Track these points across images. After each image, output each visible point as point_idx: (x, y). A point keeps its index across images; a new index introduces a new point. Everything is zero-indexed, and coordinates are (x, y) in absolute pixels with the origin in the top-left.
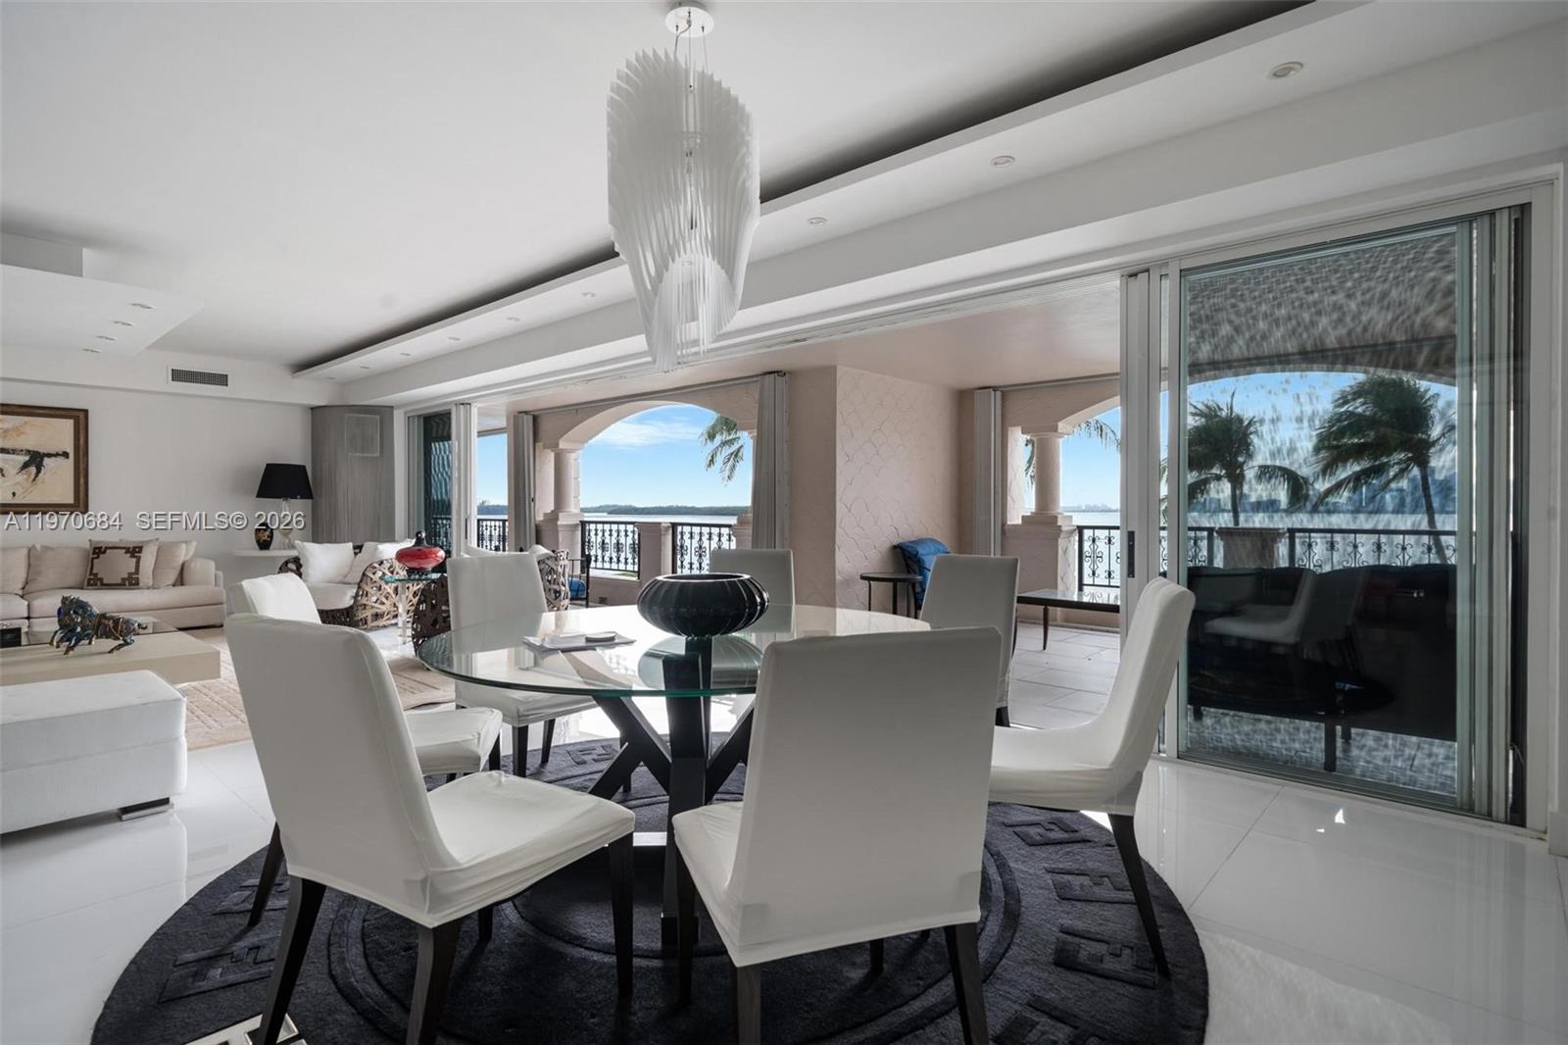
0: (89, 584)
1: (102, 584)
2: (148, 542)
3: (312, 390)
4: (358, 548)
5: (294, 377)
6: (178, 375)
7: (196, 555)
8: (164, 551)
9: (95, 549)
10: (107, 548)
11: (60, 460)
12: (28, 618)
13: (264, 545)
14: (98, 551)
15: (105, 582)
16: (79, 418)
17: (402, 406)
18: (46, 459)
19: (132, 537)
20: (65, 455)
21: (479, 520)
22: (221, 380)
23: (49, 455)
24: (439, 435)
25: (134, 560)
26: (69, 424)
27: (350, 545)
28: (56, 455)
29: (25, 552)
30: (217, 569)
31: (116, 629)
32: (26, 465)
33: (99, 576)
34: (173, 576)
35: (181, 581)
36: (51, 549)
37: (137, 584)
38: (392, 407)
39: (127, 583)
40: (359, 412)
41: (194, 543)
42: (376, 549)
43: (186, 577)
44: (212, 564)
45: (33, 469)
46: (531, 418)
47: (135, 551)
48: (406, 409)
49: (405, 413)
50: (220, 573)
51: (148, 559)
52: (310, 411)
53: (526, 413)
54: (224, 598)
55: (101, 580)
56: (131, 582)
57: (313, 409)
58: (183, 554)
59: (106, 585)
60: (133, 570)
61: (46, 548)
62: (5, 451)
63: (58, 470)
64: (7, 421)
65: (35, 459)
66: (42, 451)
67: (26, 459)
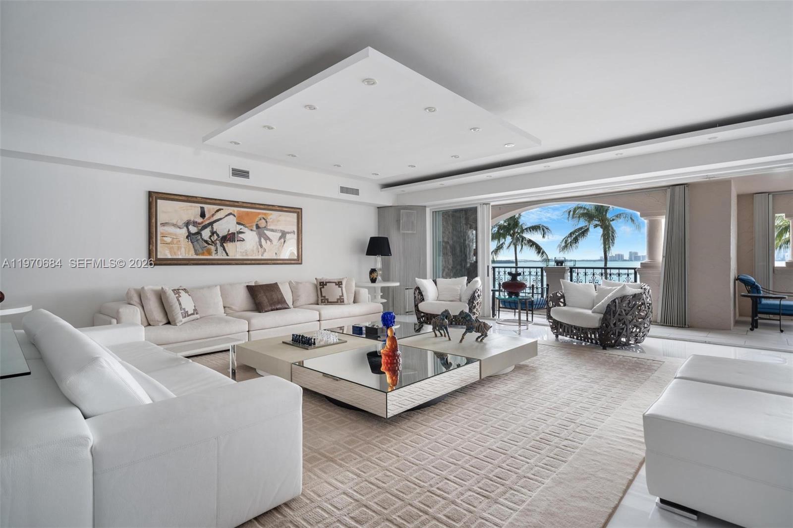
0: (322, 302)
1: (328, 302)
5: (381, 191)
6: (343, 190)
9: (320, 283)
10: (326, 283)
11: (292, 235)
12: (319, 321)
13: (373, 281)
14: (323, 284)
15: (329, 301)
16: (298, 212)
17: (429, 207)
18: (287, 235)
20: (294, 232)
22: (357, 192)
23: (288, 233)
25: (340, 289)
26: (294, 216)
28: (290, 233)
29: (289, 284)
30: (369, 294)
32: (280, 238)
33: (326, 298)
36: (301, 283)
37: (343, 302)
38: (425, 207)
39: (339, 301)
40: (407, 209)
45: (282, 240)
47: (339, 284)
48: (431, 208)
49: (430, 209)
50: (370, 296)
51: (345, 288)
52: (377, 209)
55: (327, 299)
56: (341, 301)
57: (379, 208)
58: (354, 286)
59: (331, 302)
60: (341, 294)
61: (296, 282)
62: (272, 230)
63: (292, 240)
64: (271, 214)
65: (284, 235)
66: (286, 230)
67: (280, 234)
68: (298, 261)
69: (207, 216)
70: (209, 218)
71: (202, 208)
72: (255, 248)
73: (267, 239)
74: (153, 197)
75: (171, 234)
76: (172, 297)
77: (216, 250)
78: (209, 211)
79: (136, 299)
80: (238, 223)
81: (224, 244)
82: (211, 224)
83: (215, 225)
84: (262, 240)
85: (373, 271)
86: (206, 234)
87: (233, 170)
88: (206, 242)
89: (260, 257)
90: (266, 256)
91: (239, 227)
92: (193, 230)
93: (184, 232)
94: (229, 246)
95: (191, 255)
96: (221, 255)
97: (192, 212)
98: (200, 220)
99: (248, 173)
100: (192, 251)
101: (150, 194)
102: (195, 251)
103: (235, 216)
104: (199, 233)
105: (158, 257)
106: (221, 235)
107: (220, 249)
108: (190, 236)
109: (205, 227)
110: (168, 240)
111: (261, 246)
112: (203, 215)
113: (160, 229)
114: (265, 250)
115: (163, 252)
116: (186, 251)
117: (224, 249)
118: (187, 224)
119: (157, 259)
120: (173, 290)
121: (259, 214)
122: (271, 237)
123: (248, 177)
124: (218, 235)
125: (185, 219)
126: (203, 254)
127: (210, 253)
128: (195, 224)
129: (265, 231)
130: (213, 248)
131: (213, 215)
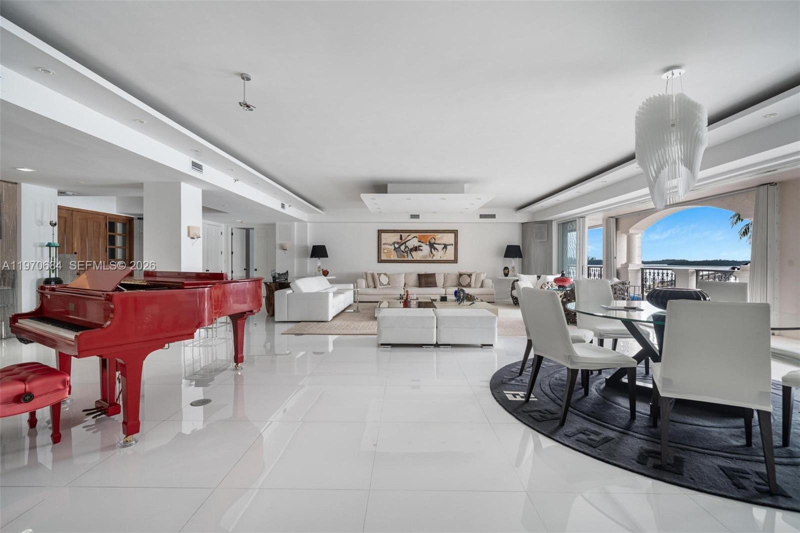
0: (458, 285)
1: (462, 286)
2: (473, 273)
3: (523, 217)
4: (539, 277)
5: (516, 213)
6: (482, 216)
7: (486, 278)
8: (478, 275)
9: (460, 274)
10: (463, 274)
13: (506, 275)
16: (455, 232)
17: (555, 220)
19: (469, 271)
20: (452, 245)
21: (588, 267)
22: (493, 216)
23: (449, 245)
24: (571, 229)
25: (470, 278)
26: (453, 235)
27: (536, 276)
28: (450, 245)
29: (443, 275)
31: (470, 298)
32: (443, 248)
33: (461, 283)
34: (480, 285)
35: (482, 286)
36: (450, 274)
37: (472, 286)
38: (552, 221)
40: (539, 224)
41: (485, 274)
42: (546, 277)
43: (484, 285)
44: (491, 281)
45: (445, 249)
46: (614, 220)
47: (470, 275)
48: (557, 221)
51: (473, 277)
52: (521, 225)
53: (612, 217)
54: (495, 293)
56: (469, 286)
57: (522, 224)
58: (483, 277)
60: (469, 282)
61: (448, 274)
62: (439, 244)
63: (451, 249)
64: (438, 235)
65: (445, 246)
66: (447, 244)
67: (443, 246)
68: (455, 261)
69: (403, 238)
70: (404, 240)
71: (401, 235)
72: (428, 254)
73: (435, 249)
74: (380, 232)
75: (387, 248)
76: (377, 276)
77: (408, 255)
78: (404, 235)
79: (365, 277)
80: (419, 241)
81: (412, 253)
82: (405, 243)
83: (407, 244)
84: (432, 249)
85: (506, 268)
86: (403, 248)
87: (411, 215)
88: (403, 251)
89: (431, 259)
90: (434, 258)
91: (419, 244)
92: (397, 246)
93: (393, 247)
94: (414, 253)
95: (396, 258)
96: (410, 258)
97: (395, 238)
98: (400, 241)
99: (419, 215)
100: (397, 257)
101: (379, 231)
102: (398, 256)
103: (417, 237)
104: (399, 247)
105: (382, 259)
106: (410, 248)
107: (409, 255)
108: (395, 249)
109: (402, 244)
110: (386, 251)
111: (432, 253)
112: (401, 239)
113: (383, 246)
114: (434, 255)
115: (384, 257)
116: (394, 257)
117: (412, 255)
118: (394, 244)
119: (381, 260)
120: (378, 274)
121: (431, 235)
122: (437, 248)
123: (419, 218)
124: (408, 248)
125: (393, 241)
126: (401, 258)
127: (404, 257)
128: (398, 243)
129: (434, 245)
130: (406, 254)
131: (406, 238)
